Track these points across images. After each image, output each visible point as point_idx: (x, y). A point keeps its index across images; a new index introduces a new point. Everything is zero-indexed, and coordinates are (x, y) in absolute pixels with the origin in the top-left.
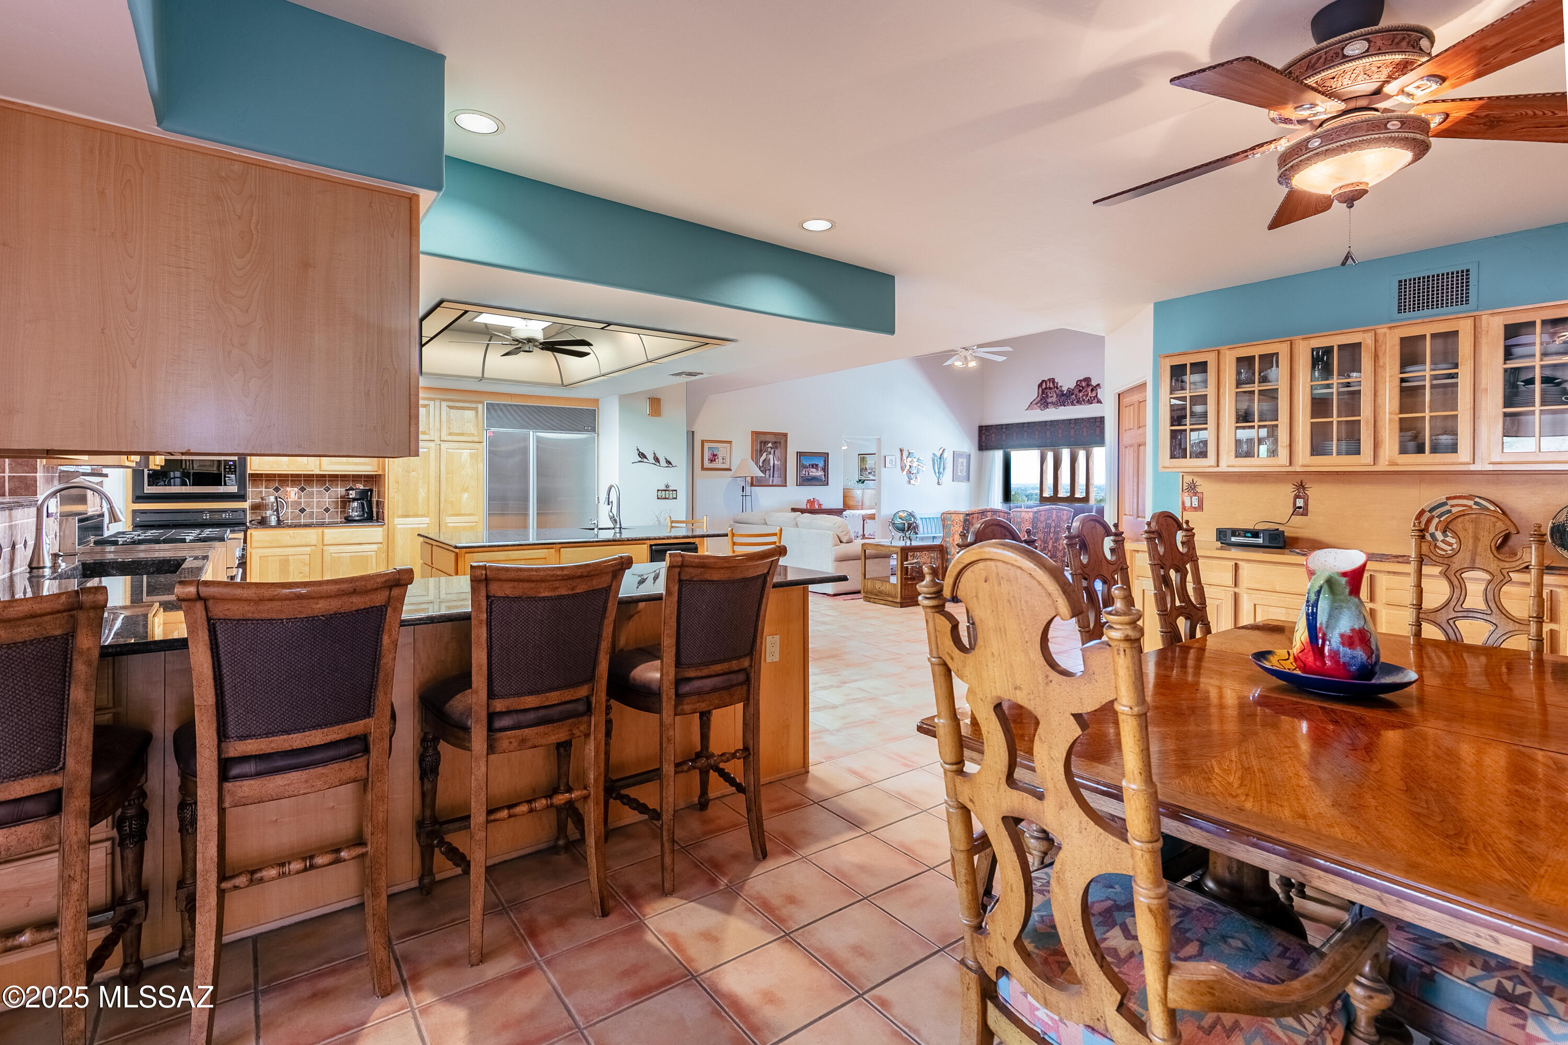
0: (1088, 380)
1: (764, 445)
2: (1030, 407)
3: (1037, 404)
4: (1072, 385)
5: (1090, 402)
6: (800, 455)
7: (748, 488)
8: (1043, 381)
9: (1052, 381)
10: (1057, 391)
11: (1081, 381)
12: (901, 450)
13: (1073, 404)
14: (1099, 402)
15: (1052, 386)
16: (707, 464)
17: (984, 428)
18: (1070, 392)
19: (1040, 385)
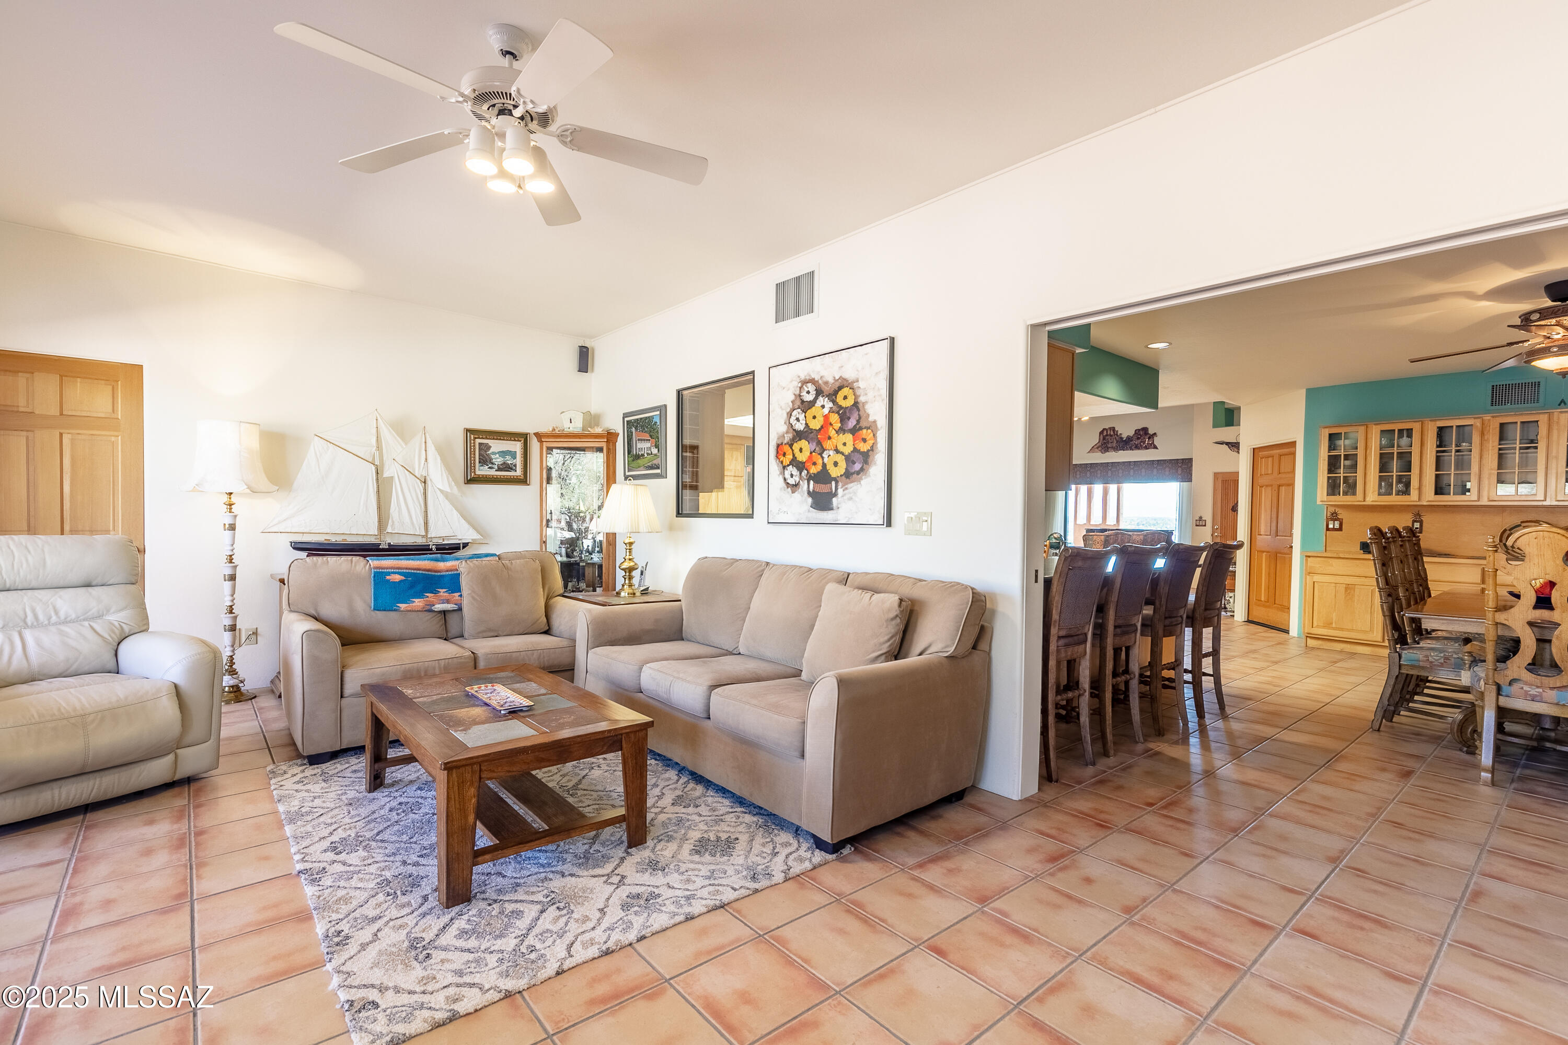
0: (1145, 430)
2: (1092, 450)
3: (1098, 448)
4: (1131, 433)
5: (1146, 448)
8: (1104, 429)
9: (1113, 429)
10: (1117, 438)
11: (1139, 430)
13: (1131, 449)
14: (1155, 447)
15: (1112, 433)
18: (1129, 439)
19: (1101, 433)
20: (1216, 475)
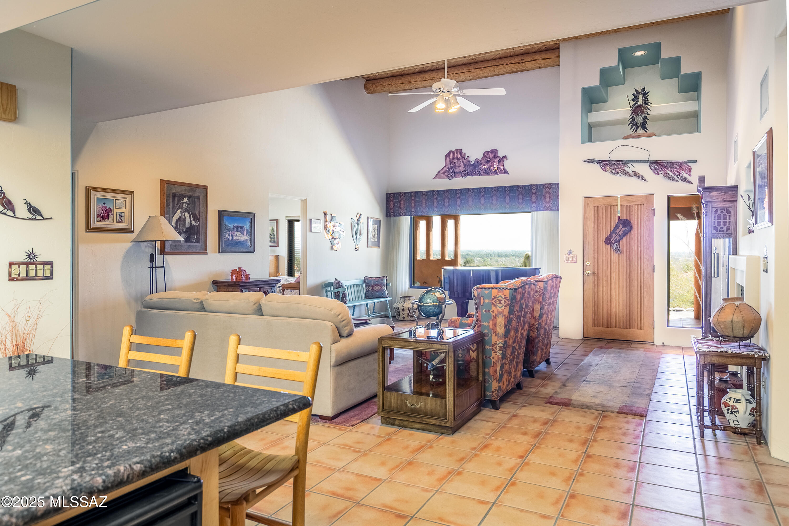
0: (494, 152)
1: (179, 201)
2: (438, 175)
3: (444, 173)
4: (480, 156)
5: (495, 172)
6: (222, 214)
7: (159, 258)
8: (450, 152)
9: (460, 151)
10: (465, 161)
11: (488, 152)
12: (325, 214)
13: (480, 174)
14: (506, 171)
15: (459, 156)
16: (95, 223)
17: (392, 196)
18: (478, 163)
19: (448, 156)
20: (586, 199)
